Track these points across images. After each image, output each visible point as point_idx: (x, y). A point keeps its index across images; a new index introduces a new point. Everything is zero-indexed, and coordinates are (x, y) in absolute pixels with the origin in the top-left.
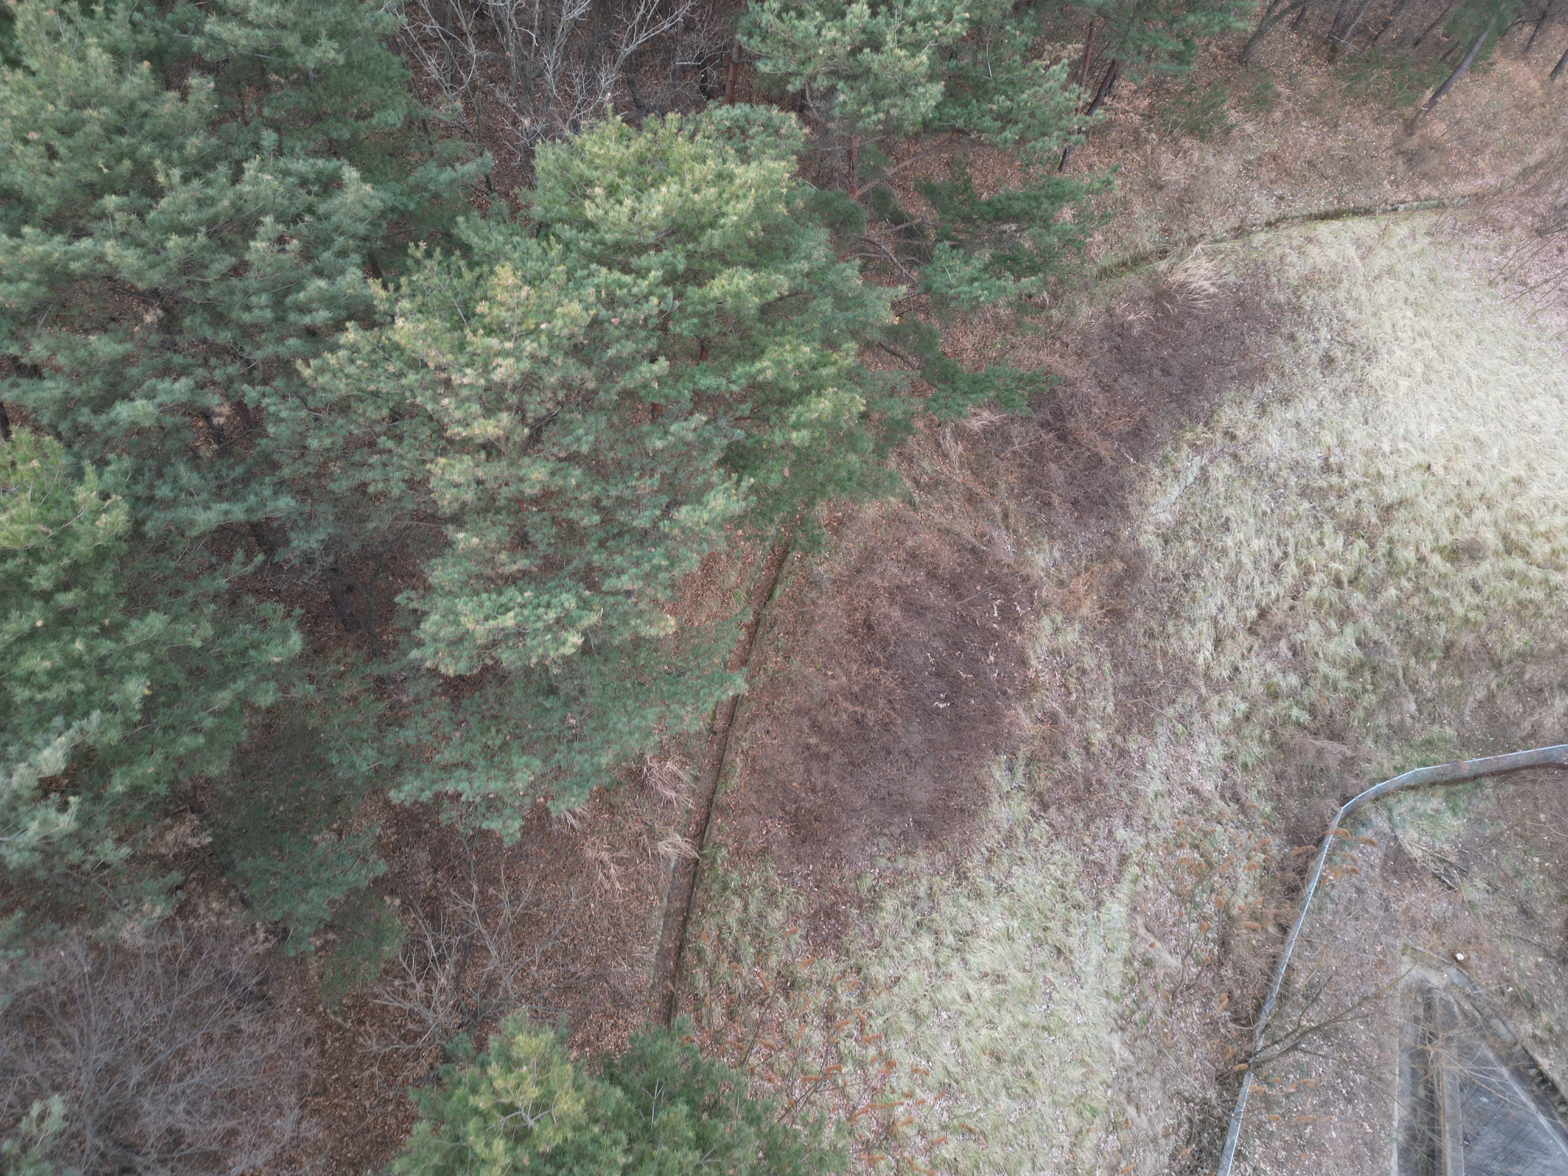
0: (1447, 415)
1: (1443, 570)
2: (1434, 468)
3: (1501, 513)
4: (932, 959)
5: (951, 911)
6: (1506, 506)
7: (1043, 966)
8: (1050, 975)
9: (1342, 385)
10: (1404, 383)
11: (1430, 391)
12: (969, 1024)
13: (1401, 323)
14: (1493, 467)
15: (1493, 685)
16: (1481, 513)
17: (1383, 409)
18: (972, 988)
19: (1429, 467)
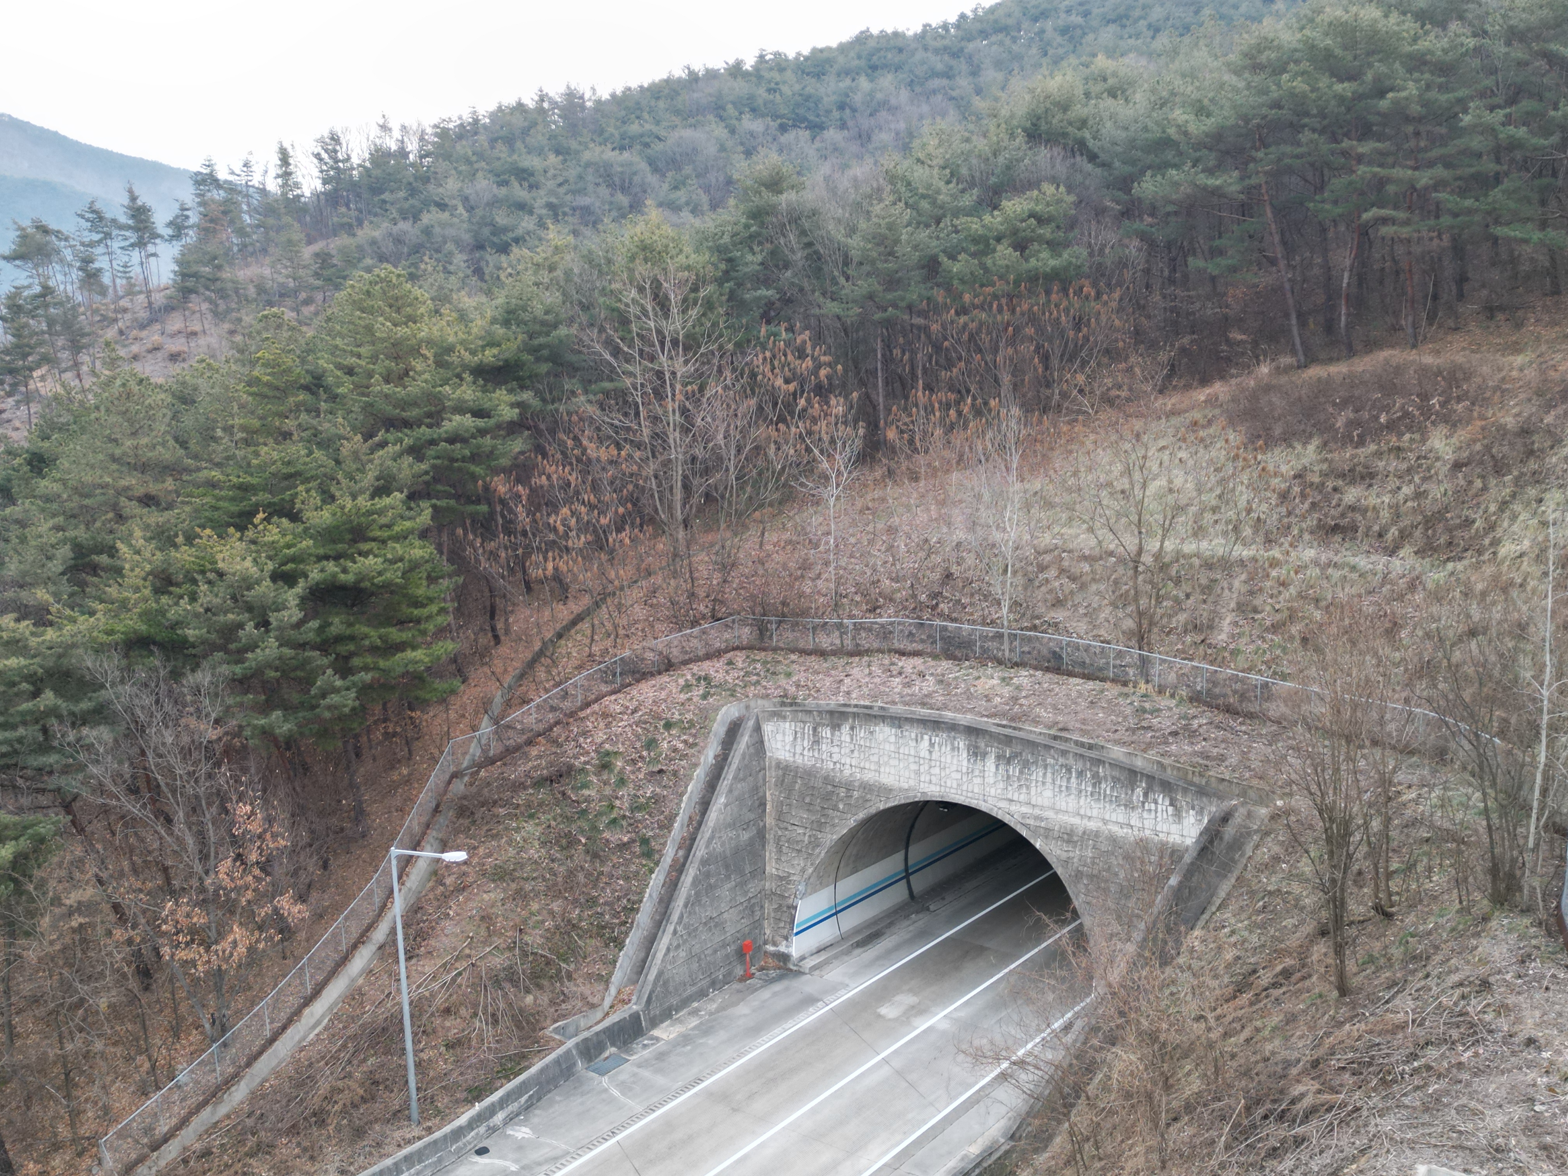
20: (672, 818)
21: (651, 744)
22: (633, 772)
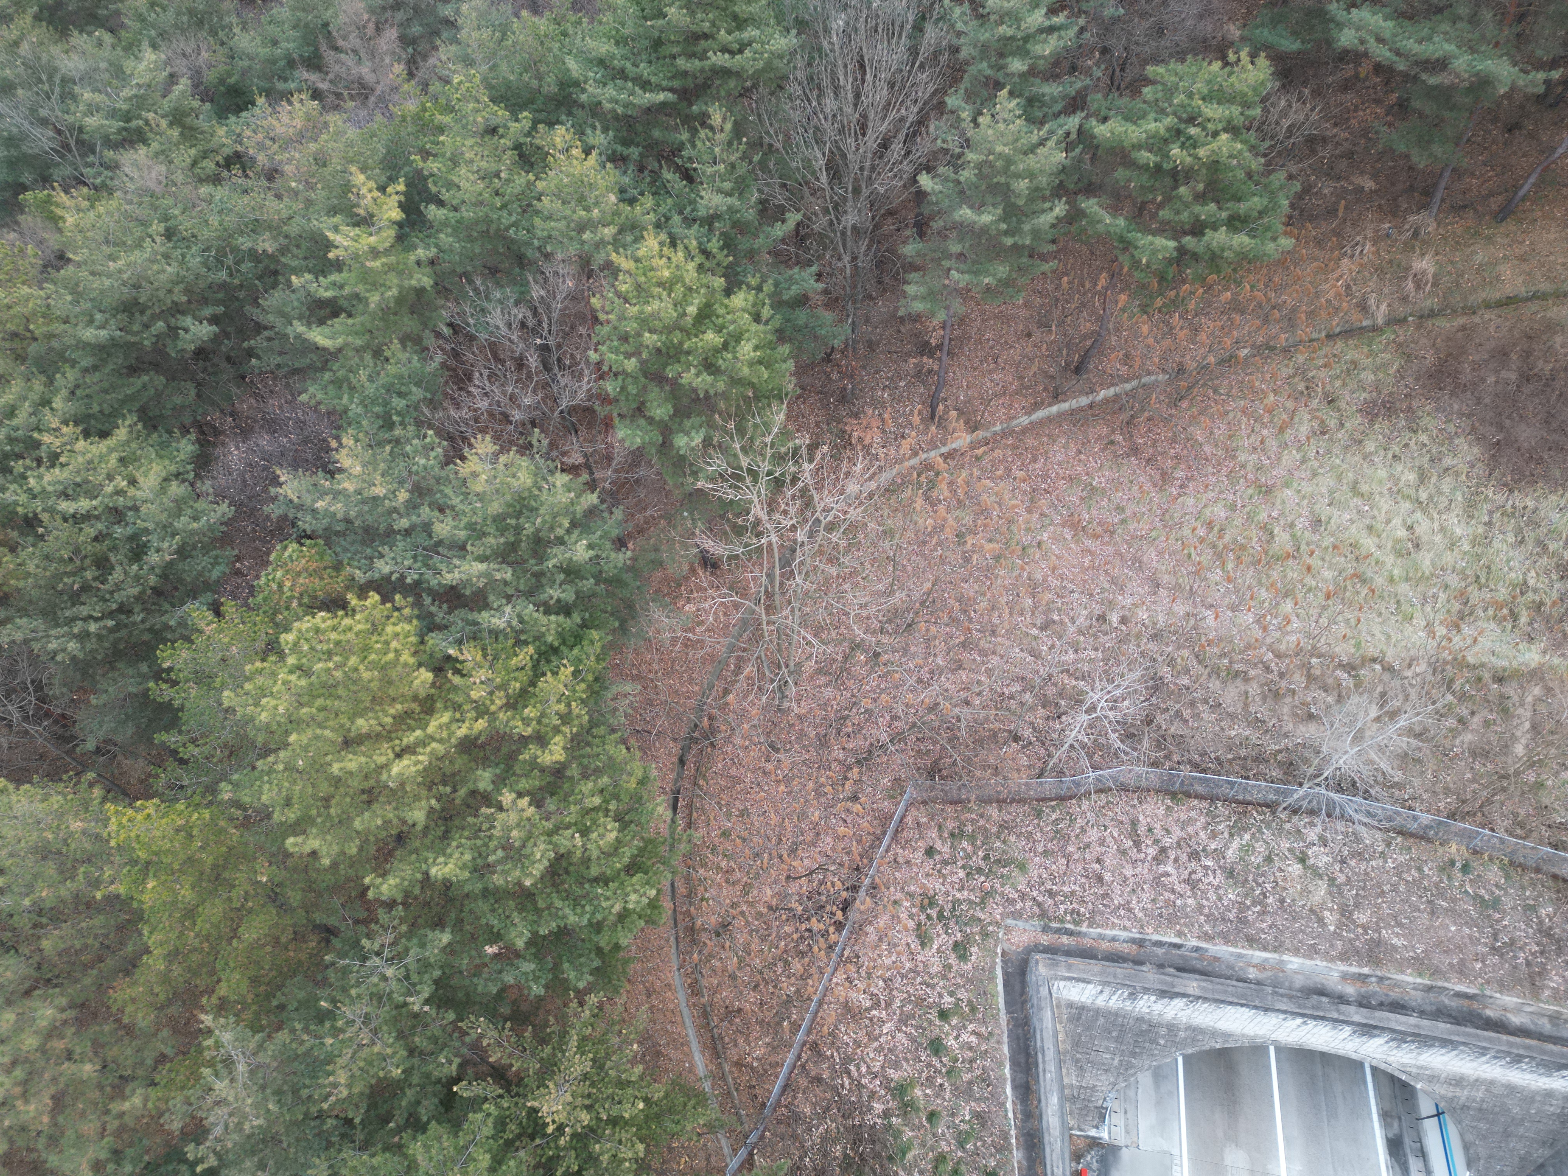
4: (1401, 484)
5: (1446, 488)
7: (1447, 587)
8: (1442, 597)
12: (1370, 528)
18: (1397, 521)
20: (1005, 1136)
21: (936, 1047)
22: (937, 1096)
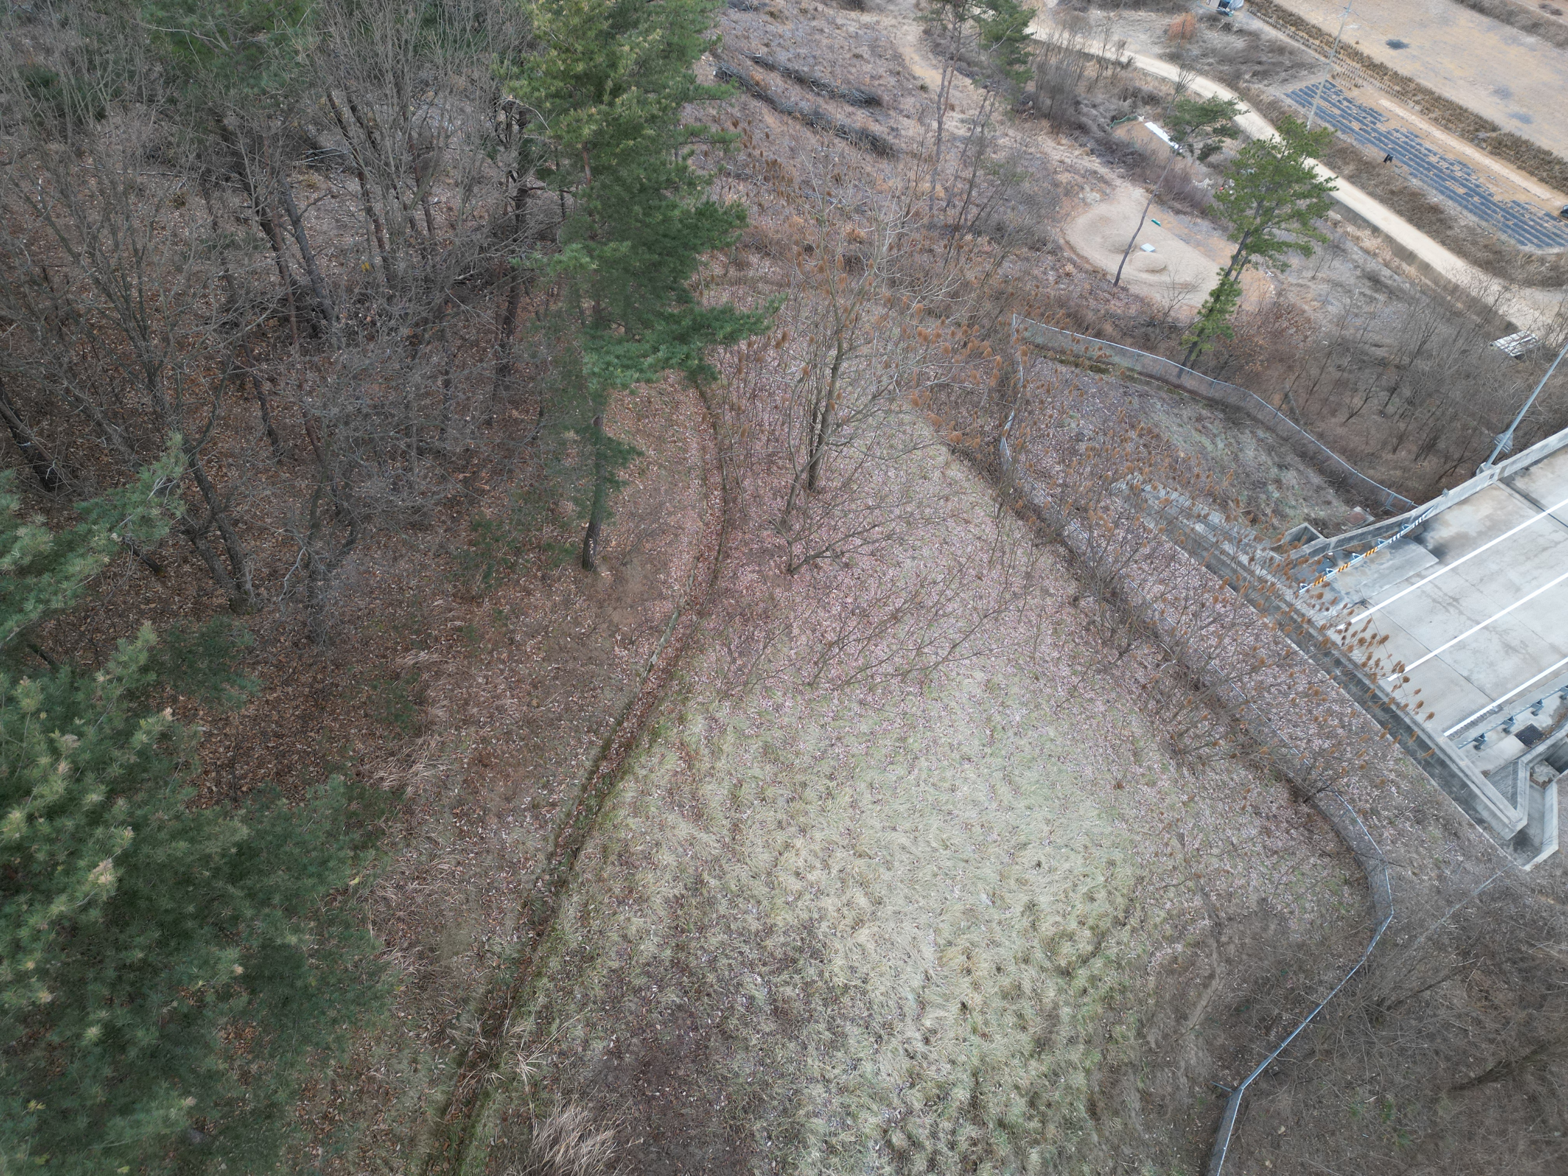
0: (924, 919)
1: (1044, 1069)
2: (970, 1003)
3: (1039, 955)
6: (1036, 943)
9: (822, 1027)
10: (864, 935)
11: (890, 909)
13: (801, 863)
14: (1000, 923)
15: (1140, 1085)
16: (1028, 977)
17: (877, 996)
19: (964, 1006)
